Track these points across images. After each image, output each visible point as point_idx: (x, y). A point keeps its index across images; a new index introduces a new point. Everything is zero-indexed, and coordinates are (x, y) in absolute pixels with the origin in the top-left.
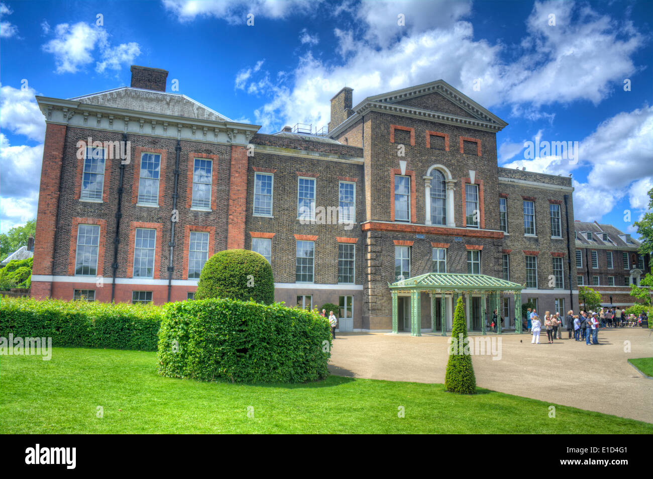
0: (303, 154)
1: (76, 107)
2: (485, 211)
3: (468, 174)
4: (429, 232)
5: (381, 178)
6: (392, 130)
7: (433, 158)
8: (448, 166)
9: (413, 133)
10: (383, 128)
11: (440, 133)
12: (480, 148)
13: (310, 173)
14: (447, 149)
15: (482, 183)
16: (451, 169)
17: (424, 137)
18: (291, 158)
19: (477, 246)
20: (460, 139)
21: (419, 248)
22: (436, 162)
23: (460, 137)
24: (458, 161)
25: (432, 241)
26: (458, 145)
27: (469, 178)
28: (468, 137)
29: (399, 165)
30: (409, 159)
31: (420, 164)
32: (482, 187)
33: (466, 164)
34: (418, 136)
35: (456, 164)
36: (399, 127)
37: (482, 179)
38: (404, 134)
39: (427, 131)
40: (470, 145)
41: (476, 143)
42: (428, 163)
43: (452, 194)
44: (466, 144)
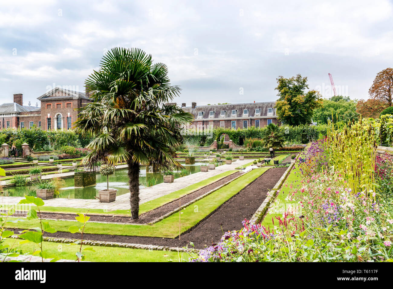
0: (29, 115)
3: (68, 114)
5: (43, 120)
6: (46, 105)
8: (61, 113)
9: (52, 105)
10: (44, 105)
11: (59, 103)
12: (72, 105)
13: (32, 120)
14: (62, 108)
15: (72, 116)
16: (62, 114)
17: (55, 105)
18: (28, 117)
20: (66, 104)
22: (58, 112)
24: (65, 111)
27: (68, 115)
28: (68, 102)
29: (48, 115)
30: (51, 113)
31: (54, 114)
32: (72, 117)
33: (67, 111)
34: (53, 105)
36: (48, 104)
38: (50, 106)
39: (56, 103)
40: (69, 104)
41: (71, 104)
42: (56, 113)
43: (62, 121)
44: (68, 104)
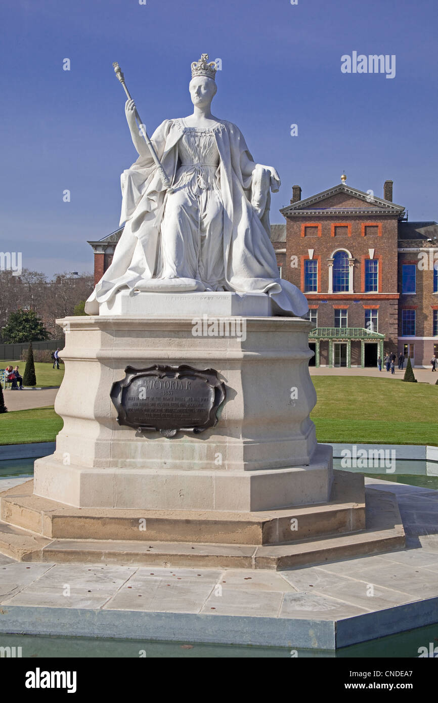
1: (107, 244)
2: (383, 278)
3: (367, 252)
4: (330, 299)
6: (303, 228)
7: (337, 244)
8: (348, 248)
9: (320, 228)
10: (295, 228)
11: (343, 224)
12: (380, 229)
14: (349, 235)
15: (381, 257)
16: (352, 250)
17: (330, 229)
19: (374, 306)
20: (362, 226)
21: (323, 310)
22: (339, 246)
23: (362, 224)
24: (359, 243)
25: (334, 304)
26: (359, 230)
27: (369, 256)
28: (369, 223)
29: (308, 252)
30: (316, 247)
31: (325, 250)
32: (380, 260)
33: (366, 245)
34: (323, 231)
35: (357, 246)
36: (308, 225)
37: (381, 254)
38: (313, 229)
39: (332, 224)
40: (372, 228)
41: (377, 226)
42: (332, 248)
43: (351, 270)
44: (368, 228)
